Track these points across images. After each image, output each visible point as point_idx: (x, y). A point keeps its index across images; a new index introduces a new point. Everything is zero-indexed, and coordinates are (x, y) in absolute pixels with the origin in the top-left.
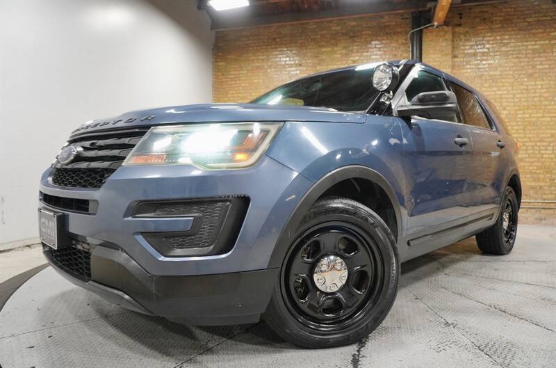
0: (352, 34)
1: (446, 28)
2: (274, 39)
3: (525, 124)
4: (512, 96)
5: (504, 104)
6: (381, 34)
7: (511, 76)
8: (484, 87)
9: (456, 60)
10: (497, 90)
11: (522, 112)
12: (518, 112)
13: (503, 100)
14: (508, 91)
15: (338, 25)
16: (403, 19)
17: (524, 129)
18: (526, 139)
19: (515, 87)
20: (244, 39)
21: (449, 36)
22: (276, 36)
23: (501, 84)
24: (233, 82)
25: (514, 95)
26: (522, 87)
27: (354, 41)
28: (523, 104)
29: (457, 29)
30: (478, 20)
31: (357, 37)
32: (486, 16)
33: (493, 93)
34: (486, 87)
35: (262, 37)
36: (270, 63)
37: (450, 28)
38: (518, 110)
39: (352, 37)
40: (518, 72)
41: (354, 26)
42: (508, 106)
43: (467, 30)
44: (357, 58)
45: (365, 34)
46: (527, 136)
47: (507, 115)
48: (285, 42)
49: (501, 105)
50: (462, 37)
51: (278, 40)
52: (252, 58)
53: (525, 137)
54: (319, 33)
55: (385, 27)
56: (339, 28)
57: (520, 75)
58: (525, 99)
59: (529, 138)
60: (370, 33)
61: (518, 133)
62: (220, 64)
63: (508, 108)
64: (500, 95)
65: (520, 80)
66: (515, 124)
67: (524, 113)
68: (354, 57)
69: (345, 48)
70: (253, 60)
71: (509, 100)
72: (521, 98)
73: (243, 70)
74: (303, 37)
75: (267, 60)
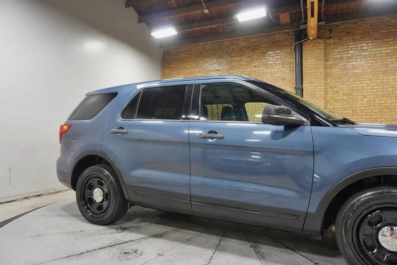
0: (253, 48)
1: (319, 40)
2: (201, 53)
3: (382, 108)
4: (371, 87)
5: (365, 94)
6: (274, 46)
7: (370, 73)
8: (349, 82)
9: (328, 63)
10: (359, 84)
11: (379, 99)
12: (376, 99)
13: (364, 91)
14: (368, 84)
15: (244, 42)
16: (289, 35)
17: (381, 112)
19: (373, 81)
20: (181, 54)
21: (322, 46)
22: (202, 51)
23: (362, 79)
25: (373, 87)
26: (378, 81)
27: (255, 52)
28: (379, 93)
29: (328, 41)
30: (343, 34)
31: (257, 49)
32: (349, 30)
33: (356, 86)
34: (351, 82)
35: (193, 52)
36: (198, 70)
37: (323, 40)
38: (376, 98)
39: (253, 50)
40: (376, 70)
41: (255, 42)
42: (368, 95)
43: (335, 41)
44: (257, 64)
45: (262, 47)
46: (383, 116)
47: (367, 102)
48: (208, 55)
49: (363, 95)
50: (332, 46)
51: (203, 53)
52: (186, 66)
53: (382, 118)
54: (231, 47)
55: (276, 41)
56: (244, 44)
57: (377, 72)
58: (381, 90)
59: (385, 118)
60: (266, 46)
61: (376, 115)
62: (166, 71)
63: (367, 97)
64: (362, 87)
65: (376, 76)
66: (374, 108)
67: (381, 100)
68: (255, 63)
69: (249, 57)
70: (188, 68)
71: (369, 91)
72: (377, 89)
73: (181, 75)
74: (221, 51)
75: (197, 67)
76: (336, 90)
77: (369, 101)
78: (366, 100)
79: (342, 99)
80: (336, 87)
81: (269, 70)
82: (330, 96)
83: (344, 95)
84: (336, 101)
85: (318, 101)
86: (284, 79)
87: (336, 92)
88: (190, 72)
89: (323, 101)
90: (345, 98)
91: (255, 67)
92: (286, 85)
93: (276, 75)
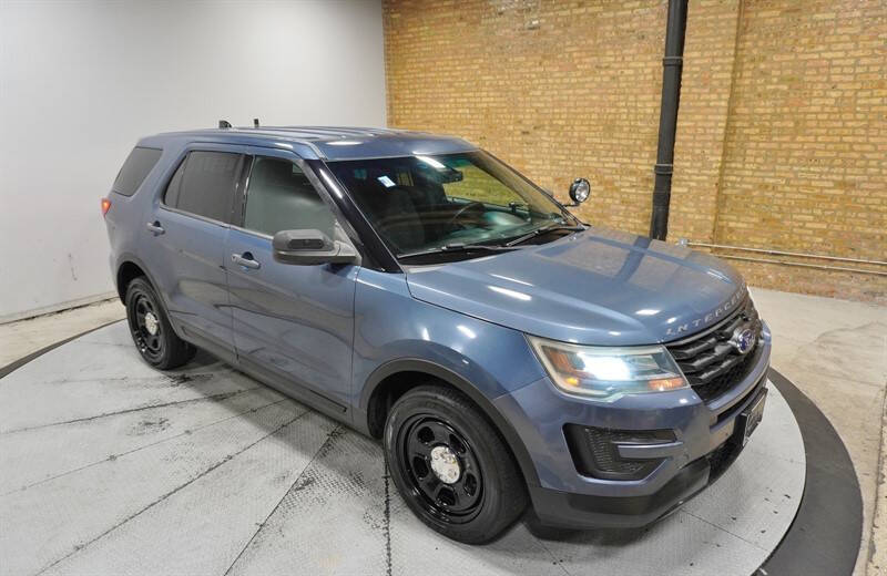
3: (870, 117)
4: (852, 62)
5: (835, 78)
7: (856, 21)
8: (801, 45)
10: (825, 51)
11: (869, 93)
12: (860, 94)
13: (832, 71)
14: (846, 51)
17: (867, 128)
18: (869, 148)
19: (861, 45)
23: (833, 39)
24: (412, 46)
25: (858, 59)
26: (875, 43)
28: (872, 77)
33: (816, 56)
34: (804, 45)
36: (458, 13)
38: (861, 90)
40: (874, 13)
42: (841, 82)
46: (872, 140)
47: (837, 99)
49: (829, 81)
53: (868, 143)
57: (875, 18)
58: (877, 69)
59: (874, 144)
61: (854, 135)
62: (394, 16)
63: (840, 86)
64: (830, 60)
65: (872, 28)
66: (851, 116)
67: (872, 96)
70: (436, 8)
71: (846, 70)
72: (868, 66)
73: (423, 25)
75: (456, 7)
76: (762, 66)
77: (843, 98)
78: (834, 94)
79: (775, 92)
80: (763, 59)
81: (611, 15)
82: (747, 82)
83: (781, 80)
84: (759, 95)
85: (714, 96)
86: (643, 37)
87: (763, 73)
88: (443, 19)
89: (727, 96)
90: (785, 87)
92: (647, 52)
93: (627, 26)
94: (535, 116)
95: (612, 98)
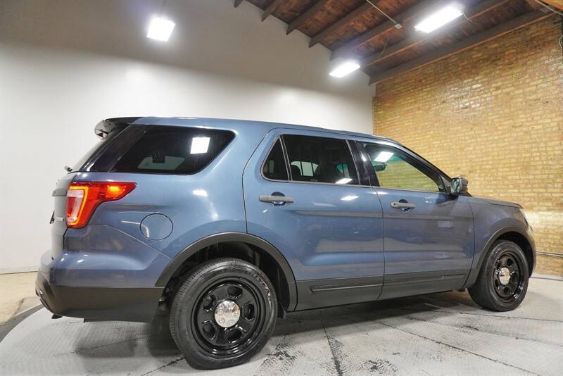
0: (494, 58)
2: (421, 81)
6: (528, 49)
15: (479, 52)
16: (555, 23)
20: (397, 86)
22: (422, 78)
24: (390, 128)
27: (497, 65)
31: (500, 59)
35: (410, 82)
36: (417, 106)
39: (493, 61)
41: (496, 48)
44: (499, 84)
45: (508, 55)
48: (429, 82)
51: (424, 81)
52: (403, 103)
54: (461, 64)
55: (532, 39)
56: (480, 54)
60: (514, 51)
62: (380, 113)
68: (497, 83)
69: (487, 75)
70: (403, 105)
73: (397, 116)
74: (446, 73)
75: (415, 102)
81: (521, 91)
86: (547, 102)
88: (408, 110)
91: (497, 88)
92: (552, 112)
93: (533, 97)
94: (469, 164)
95: (526, 146)
